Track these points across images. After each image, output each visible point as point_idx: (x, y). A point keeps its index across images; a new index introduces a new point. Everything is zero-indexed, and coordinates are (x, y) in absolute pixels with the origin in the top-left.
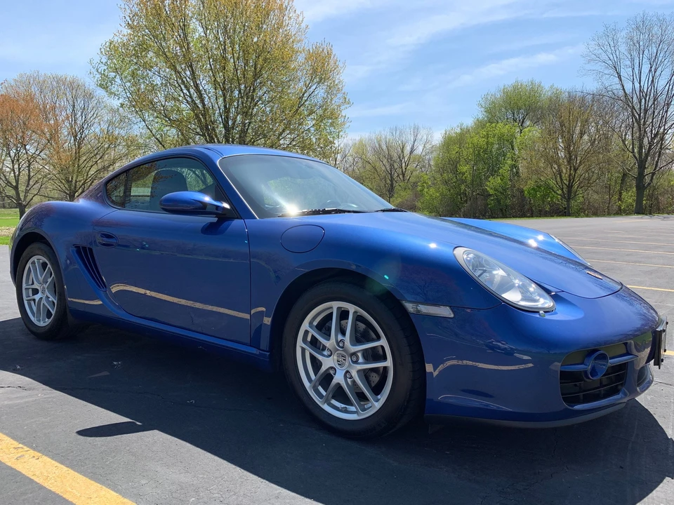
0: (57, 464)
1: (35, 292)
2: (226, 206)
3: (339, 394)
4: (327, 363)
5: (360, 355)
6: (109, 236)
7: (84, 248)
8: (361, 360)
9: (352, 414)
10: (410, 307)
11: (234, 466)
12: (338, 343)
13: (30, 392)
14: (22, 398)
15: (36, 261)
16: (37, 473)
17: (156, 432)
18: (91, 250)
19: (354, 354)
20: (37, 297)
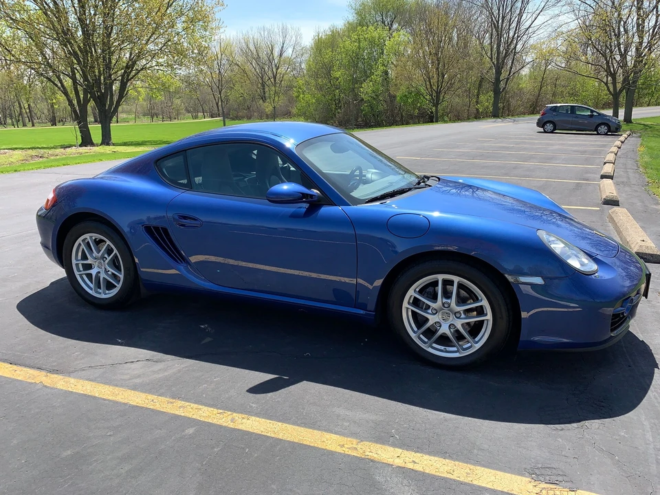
1: (89, 267)
4: (432, 319)
5: (462, 312)
7: (157, 229)
8: (463, 316)
9: (452, 353)
10: (510, 278)
11: (396, 402)
12: (443, 304)
13: (163, 363)
15: (88, 238)
17: (305, 382)
18: (165, 230)
19: (459, 312)
20: (93, 272)
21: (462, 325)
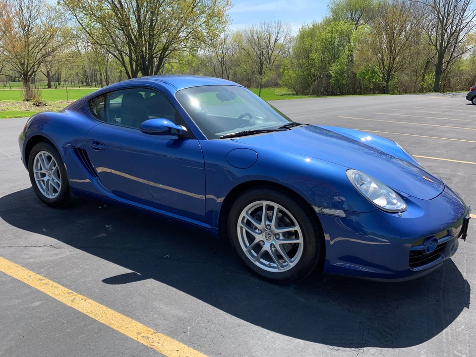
0: (98, 304)
1: (43, 175)
2: (184, 128)
3: (266, 256)
4: (258, 238)
5: (281, 234)
6: (97, 143)
7: (80, 150)
8: (281, 238)
9: (273, 268)
10: (317, 209)
11: (207, 304)
12: (266, 226)
13: (60, 250)
14: (57, 255)
15: (42, 154)
16: (89, 311)
17: (151, 280)
18: (85, 151)
19: (278, 234)
20: (45, 179)
21: (280, 245)
